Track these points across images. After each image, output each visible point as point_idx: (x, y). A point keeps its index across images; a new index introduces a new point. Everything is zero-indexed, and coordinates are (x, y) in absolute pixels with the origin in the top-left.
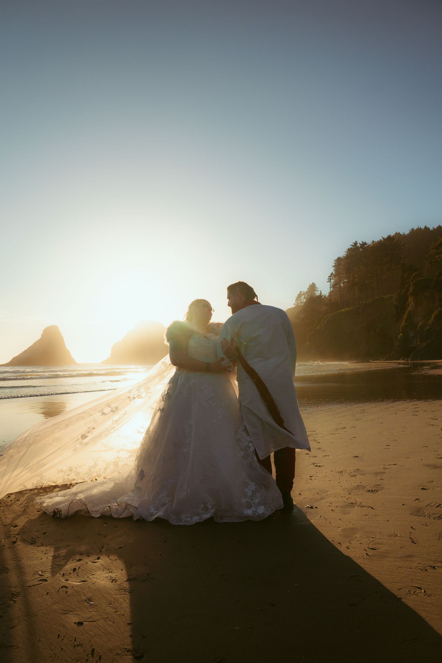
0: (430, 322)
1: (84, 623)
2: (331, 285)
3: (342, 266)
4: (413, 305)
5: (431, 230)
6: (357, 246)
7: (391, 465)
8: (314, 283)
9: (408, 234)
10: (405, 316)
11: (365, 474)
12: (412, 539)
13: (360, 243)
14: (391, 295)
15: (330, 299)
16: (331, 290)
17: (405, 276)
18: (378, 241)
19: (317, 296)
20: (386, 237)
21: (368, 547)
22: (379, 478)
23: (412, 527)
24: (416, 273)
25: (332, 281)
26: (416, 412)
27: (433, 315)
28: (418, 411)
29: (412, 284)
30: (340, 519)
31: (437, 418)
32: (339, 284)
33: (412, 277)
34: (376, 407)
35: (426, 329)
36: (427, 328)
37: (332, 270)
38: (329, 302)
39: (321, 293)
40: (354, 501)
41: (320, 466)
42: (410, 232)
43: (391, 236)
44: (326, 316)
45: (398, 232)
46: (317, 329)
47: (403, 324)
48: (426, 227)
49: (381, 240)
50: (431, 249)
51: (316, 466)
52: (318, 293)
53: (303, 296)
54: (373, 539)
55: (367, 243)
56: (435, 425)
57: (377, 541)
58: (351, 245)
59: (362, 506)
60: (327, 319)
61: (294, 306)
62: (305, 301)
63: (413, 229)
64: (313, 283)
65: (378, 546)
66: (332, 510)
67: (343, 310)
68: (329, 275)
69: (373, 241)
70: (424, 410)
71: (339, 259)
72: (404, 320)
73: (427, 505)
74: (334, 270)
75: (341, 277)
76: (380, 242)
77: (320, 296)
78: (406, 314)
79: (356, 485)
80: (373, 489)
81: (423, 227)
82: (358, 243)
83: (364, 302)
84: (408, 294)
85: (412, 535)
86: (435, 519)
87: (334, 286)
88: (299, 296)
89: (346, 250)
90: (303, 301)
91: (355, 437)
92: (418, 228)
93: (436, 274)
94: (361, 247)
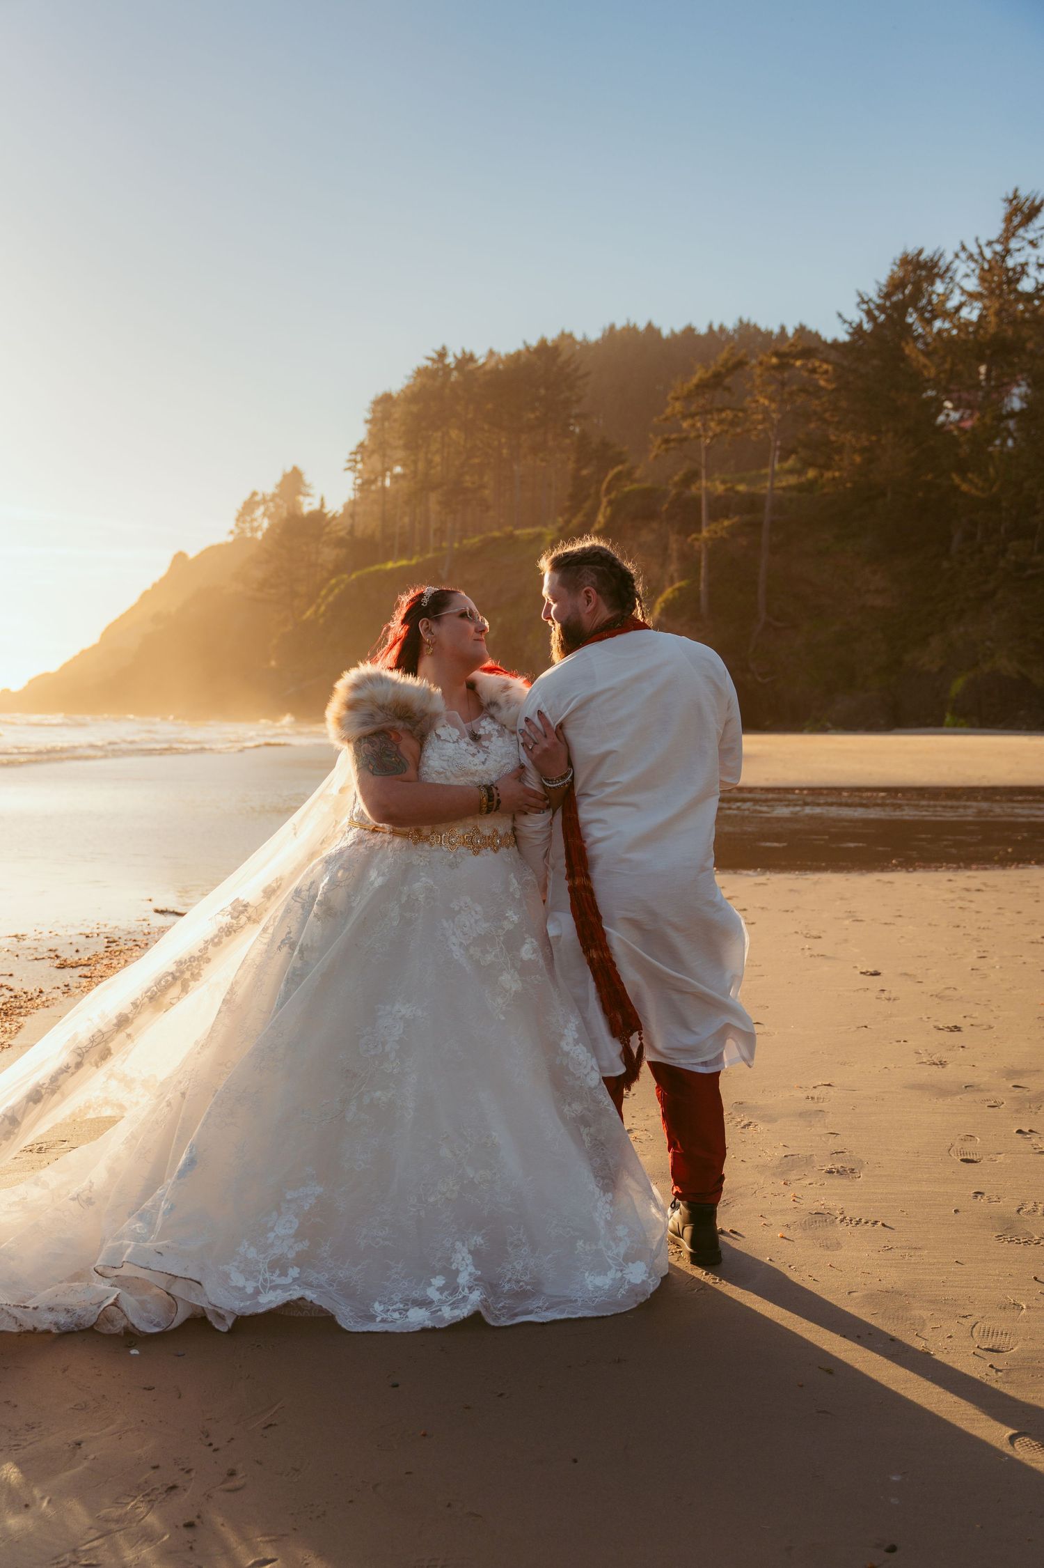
2: (357, 481)
3: (393, 421)
5: (664, 337)
8: (299, 467)
9: (597, 343)
13: (455, 356)
14: (537, 529)
15: (352, 526)
16: (354, 499)
17: (585, 472)
19: (309, 512)
24: (620, 467)
25: (361, 467)
29: (604, 501)
32: (379, 479)
33: (607, 479)
38: (348, 536)
42: (600, 338)
44: (334, 580)
46: (303, 617)
48: (648, 326)
50: (673, 398)
52: (308, 505)
55: (476, 357)
58: (428, 358)
60: (336, 590)
61: (230, 539)
62: (265, 526)
63: (612, 326)
64: (294, 469)
67: (390, 565)
68: (353, 448)
71: (385, 402)
74: (369, 433)
75: (387, 456)
77: (319, 513)
82: (450, 354)
83: (456, 545)
87: (365, 486)
88: (249, 506)
89: (410, 373)
90: (257, 527)
94: (456, 368)
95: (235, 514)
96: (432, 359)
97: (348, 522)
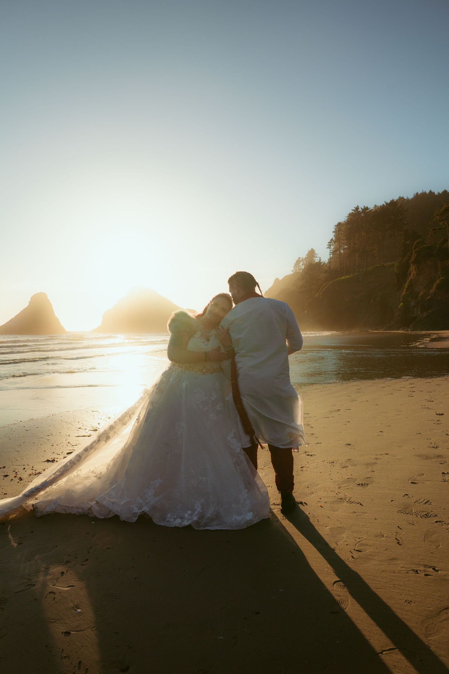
0: (432, 291)
1: (71, 632)
2: (331, 252)
3: (342, 231)
4: (415, 274)
5: (436, 194)
6: (359, 211)
7: (383, 455)
8: (314, 248)
9: (412, 199)
10: (406, 285)
11: (355, 465)
12: (398, 540)
13: (361, 208)
14: (392, 263)
15: (330, 266)
16: (331, 257)
17: (407, 243)
18: (380, 206)
19: (316, 262)
20: (388, 201)
21: (354, 549)
22: (370, 469)
23: (398, 527)
24: (419, 240)
25: (332, 247)
26: (412, 393)
27: (435, 284)
28: (414, 392)
29: (414, 251)
30: (328, 517)
31: (432, 400)
32: (339, 250)
33: (415, 244)
34: (372, 386)
35: (427, 299)
36: (429, 298)
37: (332, 236)
38: (329, 270)
39: (320, 260)
40: (343, 497)
41: (311, 456)
42: (414, 197)
43: (394, 200)
44: (325, 284)
45: (401, 196)
46: (315, 296)
47: (404, 293)
48: (430, 192)
49: (383, 204)
50: (436, 215)
51: (307, 455)
52: (317, 260)
53: (302, 263)
54: (360, 540)
55: (369, 208)
56: (430, 409)
57: (363, 542)
58: (352, 210)
59: (351, 503)
60: (325, 287)
61: (292, 273)
62: (303, 268)
63: (418, 193)
64: (312, 249)
65: (364, 547)
66: (321, 506)
67: (343, 278)
68: (329, 241)
69: (376, 206)
70: (421, 390)
71: (339, 224)
72: (406, 289)
73: (415, 501)
74: (335, 236)
75: (341, 243)
76: (383, 207)
77: (320, 263)
78: (407, 283)
79: (346, 477)
80: (363, 483)
81: (428, 192)
82: (360, 208)
83: (365, 270)
84: (410, 262)
85: (398, 536)
86: (423, 517)
87: (334, 253)
88: (298, 262)
89: (347, 215)
90: (301, 268)
91: (349, 422)
92: (423, 192)
93: (440, 242)
94: (362, 212)
95: (293, 265)
96: (354, 210)
97: (329, 265)
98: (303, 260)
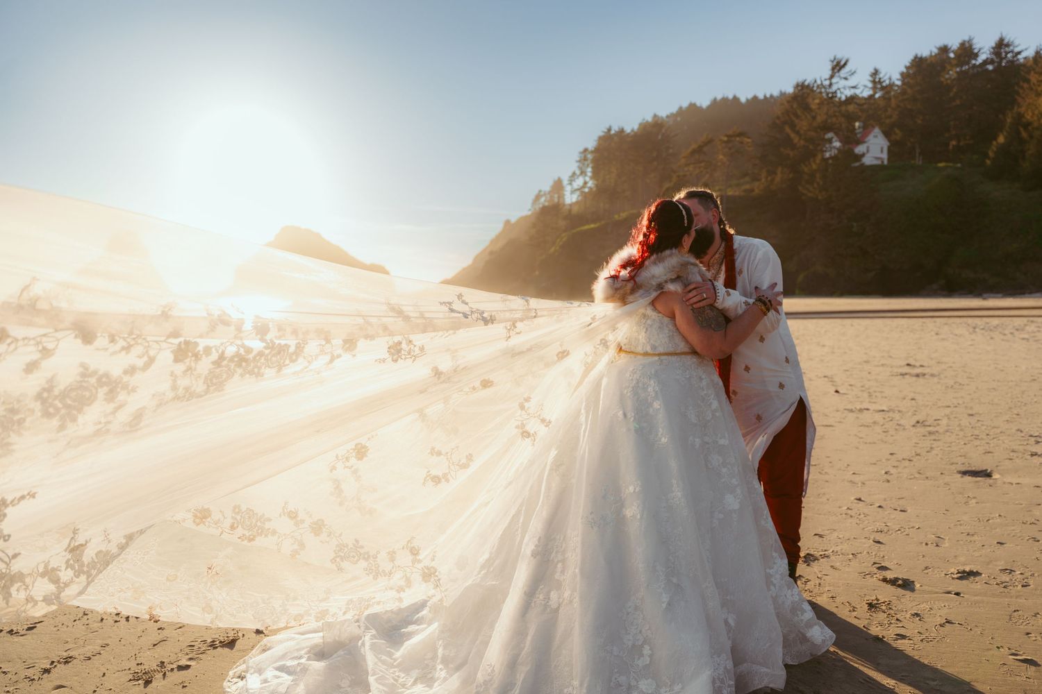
5: (742, 103)
6: (611, 133)
42: (710, 105)
44: (564, 234)
46: (549, 252)
48: (734, 97)
53: (543, 199)
60: (564, 239)
61: (530, 213)
63: (716, 99)
64: (559, 177)
88: (538, 197)
90: (540, 207)
98: (545, 194)
